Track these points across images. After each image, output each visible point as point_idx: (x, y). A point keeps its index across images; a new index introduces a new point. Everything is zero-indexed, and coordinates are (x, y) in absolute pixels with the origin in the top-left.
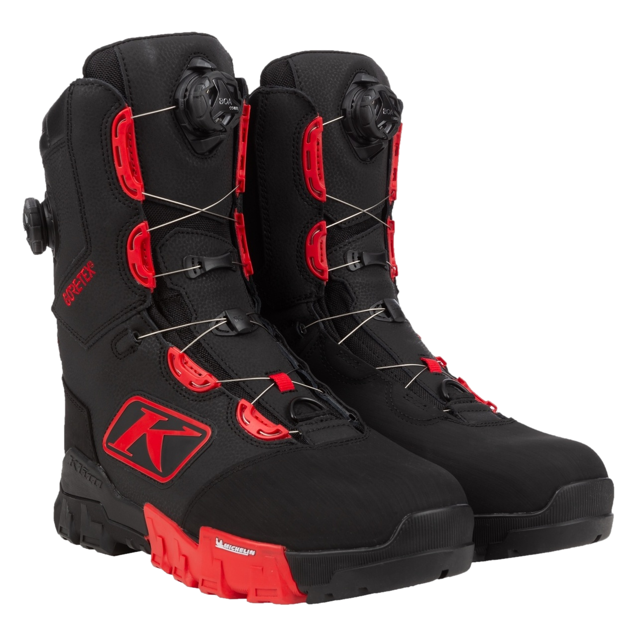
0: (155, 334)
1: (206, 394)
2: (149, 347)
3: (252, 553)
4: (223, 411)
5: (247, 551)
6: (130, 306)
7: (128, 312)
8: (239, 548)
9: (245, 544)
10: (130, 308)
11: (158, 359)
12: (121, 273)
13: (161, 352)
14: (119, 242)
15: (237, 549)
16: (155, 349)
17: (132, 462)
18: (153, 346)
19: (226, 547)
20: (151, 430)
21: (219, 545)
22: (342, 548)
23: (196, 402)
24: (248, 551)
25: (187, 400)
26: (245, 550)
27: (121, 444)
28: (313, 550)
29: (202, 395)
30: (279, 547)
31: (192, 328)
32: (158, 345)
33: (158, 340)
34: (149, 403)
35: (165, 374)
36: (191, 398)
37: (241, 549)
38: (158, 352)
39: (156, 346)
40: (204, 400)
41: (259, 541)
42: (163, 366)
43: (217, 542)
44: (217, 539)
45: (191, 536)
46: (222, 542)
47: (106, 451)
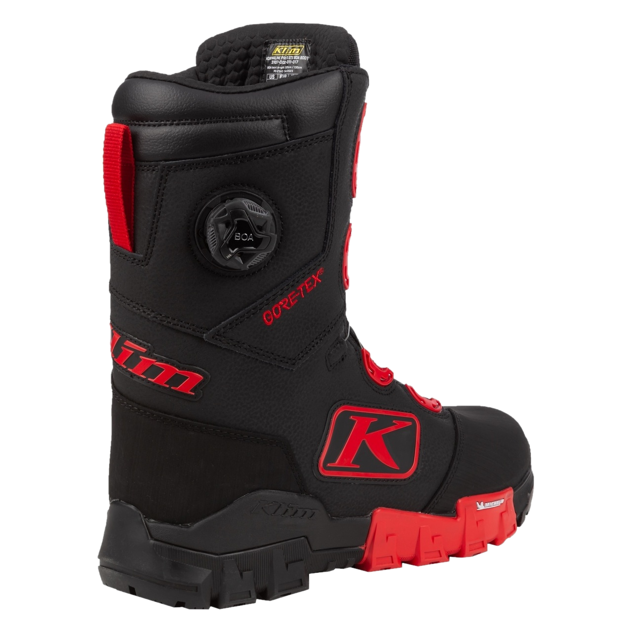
1: (391, 385)
3: (503, 501)
5: (500, 502)
6: (340, 312)
7: (339, 318)
10: (340, 314)
12: (339, 278)
15: (495, 503)
17: (362, 473)
19: (488, 505)
21: (481, 507)
23: (388, 396)
24: (501, 500)
25: (382, 395)
27: (345, 459)
29: (388, 387)
36: (384, 392)
38: (356, 355)
40: (391, 393)
43: (478, 505)
44: (477, 503)
45: (443, 515)
46: (482, 503)
47: (326, 474)
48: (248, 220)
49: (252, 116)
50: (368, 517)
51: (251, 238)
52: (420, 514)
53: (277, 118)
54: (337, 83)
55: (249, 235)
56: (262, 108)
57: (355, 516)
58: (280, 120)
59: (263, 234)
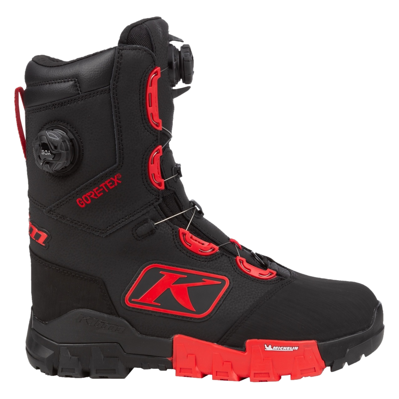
0: (165, 221)
1: (212, 256)
2: (164, 229)
3: (296, 348)
4: (229, 265)
5: (292, 348)
6: (149, 203)
7: (147, 207)
8: (286, 347)
9: (291, 344)
10: (149, 204)
11: (172, 237)
12: (143, 181)
13: (173, 232)
14: (144, 159)
15: (285, 348)
16: (169, 230)
17: (162, 309)
18: (167, 228)
19: (276, 348)
20: (173, 285)
21: (269, 348)
22: (349, 334)
23: (206, 262)
24: (294, 347)
25: (199, 261)
26: (291, 347)
27: (147, 298)
28: (333, 339)
29: (209, 257)
30: (313, 341)
31: (184, 215)
32: (170, 227)
33: (168, 224)
34: (167, 267)
35: (179, 246)
36: (202, 260)
37: (288, 348)
38: (171, 232)
39: (169, 228)
40: (212, 260)
41: (298, 341)
42: (176, 242)
43: (266, 347)
44: (266, 345)
45: (234, 348)
46: (270, 346)
47: (130, 305)
48: (46, 142)
49: (59, 80)
50: (171, 339)
51: (49, 153)
52: (215, 344)
53: (72, 81)
54: (110, 57)
55: (48, 152)
56: (64, 75)
57: (161, 337)
58: (74, 82)
59: (56, 151)
